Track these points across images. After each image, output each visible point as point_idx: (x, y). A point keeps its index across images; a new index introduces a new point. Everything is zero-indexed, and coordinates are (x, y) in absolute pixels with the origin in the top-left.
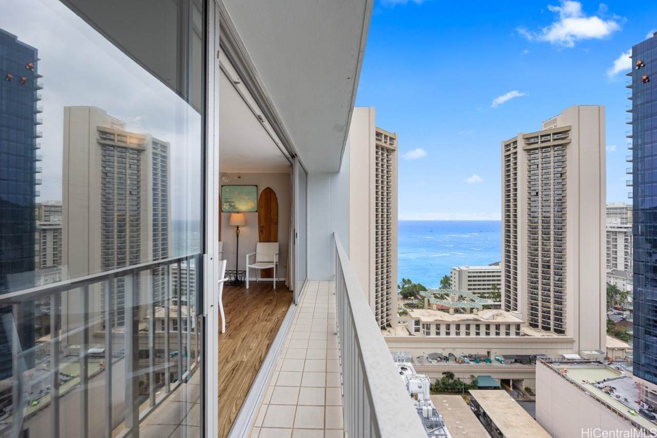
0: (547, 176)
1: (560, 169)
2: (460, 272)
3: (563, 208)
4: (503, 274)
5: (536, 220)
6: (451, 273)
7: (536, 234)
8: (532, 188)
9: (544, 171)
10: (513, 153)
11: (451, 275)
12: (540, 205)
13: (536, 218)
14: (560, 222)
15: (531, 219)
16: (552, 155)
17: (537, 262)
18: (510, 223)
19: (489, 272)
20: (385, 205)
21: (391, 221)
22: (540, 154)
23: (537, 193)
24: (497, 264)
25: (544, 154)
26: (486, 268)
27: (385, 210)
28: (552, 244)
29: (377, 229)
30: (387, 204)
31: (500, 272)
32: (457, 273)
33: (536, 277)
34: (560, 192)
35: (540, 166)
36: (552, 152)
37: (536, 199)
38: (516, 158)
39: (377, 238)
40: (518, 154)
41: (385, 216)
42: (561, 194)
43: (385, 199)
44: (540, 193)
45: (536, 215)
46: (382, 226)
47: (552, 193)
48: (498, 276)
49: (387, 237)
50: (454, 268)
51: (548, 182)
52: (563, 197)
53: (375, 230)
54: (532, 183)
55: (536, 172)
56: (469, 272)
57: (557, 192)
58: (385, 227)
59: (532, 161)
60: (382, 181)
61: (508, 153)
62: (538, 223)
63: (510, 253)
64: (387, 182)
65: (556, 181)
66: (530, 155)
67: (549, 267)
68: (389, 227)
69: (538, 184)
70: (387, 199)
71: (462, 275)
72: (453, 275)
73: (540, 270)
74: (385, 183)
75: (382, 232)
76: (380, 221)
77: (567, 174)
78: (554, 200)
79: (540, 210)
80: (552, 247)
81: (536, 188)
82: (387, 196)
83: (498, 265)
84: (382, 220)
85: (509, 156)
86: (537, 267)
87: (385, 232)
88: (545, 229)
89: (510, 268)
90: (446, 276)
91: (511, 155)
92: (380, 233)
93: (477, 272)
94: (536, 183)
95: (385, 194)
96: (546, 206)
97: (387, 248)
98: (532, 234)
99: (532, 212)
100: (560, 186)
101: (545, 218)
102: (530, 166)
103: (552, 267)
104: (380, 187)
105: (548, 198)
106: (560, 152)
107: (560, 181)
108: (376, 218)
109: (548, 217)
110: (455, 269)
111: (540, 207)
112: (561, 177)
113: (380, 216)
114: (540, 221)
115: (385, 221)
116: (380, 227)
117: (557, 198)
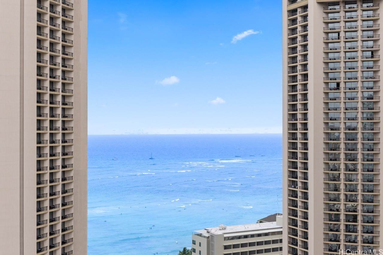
0: (353, 54)
1: (371, 43)
2: (210, 239)
3: (375, 113)
4: (285, 237)
5: (336, 133)
6: (194, 242)
7: (336, 160)
8: (331, 75)
9: (348, 45)
10: (301, 7)
11: (194, 247)
12: (342, 106)
13: (336, 130)
14: (370, 137)
15: (330, 131)
16: (360, 18)
17: (338, 210)
18: (296, 139)
19: (259, 235)
20: (59, 99)
21: (72, 137)
22: (342, 14)
23: (338, 84)
24: (272, 218)
25: (348, 14)
26: (254, 227)
27: (59, 112)
28: (360, 177)
29: (39, 155)
30: (64, 97)
31: (281, 233)
32: (204, 242)
33: (337, 239)
34: (371, 84)
35: (342, 34)
36: (359, 12)
37: (336, 95)
38: (305, 17)
39: (39, 176)
40: (309, 9)
41: (59, 124)
42: (372, 88)
43: (59, 86)
44: (342, 85)
45: (336, 124)
46: (52, 148)
47: (359, 85)
48: (274, 242)
49: (64, 172)
50: (199, 232)
51: (354, 65)
52: (375, 92)
53: (35, 158)
54: (331, 65)
55: (336, 45)
56: (225, 239)
57: (366, 84)
58: (59, 150)
59: (331, 26)
60: (52, 44)
61: (294, 6)
62: (338, 139)
63: (296, 197)
64: (64, 47)
65: (366, 64)
66: (327, 13)
67: (355, 219)
68: (66, 151)
69: (340, 68)
70: (64, 84)
71: (213, 245)
72: (197, 247)
73: (342, 224)
74: (59, 47)
75: (52, 161)
76: (47, 137)
77: (380, 53)
78: (363, 98)
79: (342, 116)
80: (360, 182)
81: (336, 75)
82: (64, 79)
83: (275, 220)
84: (52, 135)
85: (294, 11)
86: (338, 220)
87: (59, 163)
88: (349, 150)
89: (296, 226)
90: (185, 249)
91: (299, 10)
92: (47, 164)
93: (240, 237)
94: (337, 65)
95: (59, 73)
96: (352, 109)
97: (64, 198)
98: (331, 160)
99: (331, 120)
100: (371, 74)
101: (349, 130)
102: (327, 33)
103: (359, 218)
104: (47, 58)
105: (354, 95)
106: (371, 13)
107: (371, 64)
108: (39, 129)
109: (354, 129)
110: (200, 235)
111: (343, 110)
112: (372, 57)
113: (47, 124)
114: (342, 136)
115: (59, 137)
116: (47, 151)
117: (366, 94)
